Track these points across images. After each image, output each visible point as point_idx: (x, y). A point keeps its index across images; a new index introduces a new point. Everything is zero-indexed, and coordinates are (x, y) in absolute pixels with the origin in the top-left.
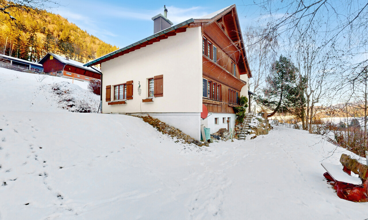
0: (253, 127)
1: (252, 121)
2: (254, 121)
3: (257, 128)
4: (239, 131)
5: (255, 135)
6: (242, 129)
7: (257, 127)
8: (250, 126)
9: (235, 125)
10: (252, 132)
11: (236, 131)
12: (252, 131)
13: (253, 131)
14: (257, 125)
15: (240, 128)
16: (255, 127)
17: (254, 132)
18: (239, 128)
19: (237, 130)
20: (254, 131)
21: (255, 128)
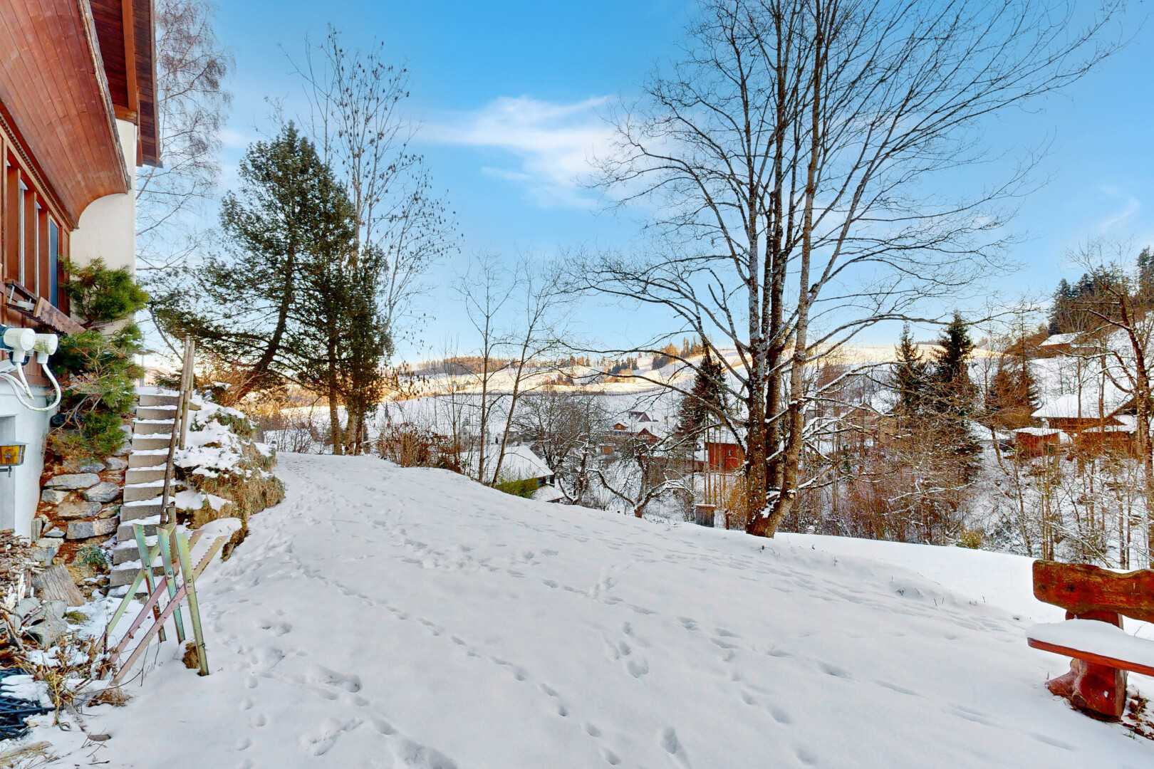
0: (213, 475)
1: (190, 438)
2: (205, 436)
3: (242, 477)
4: (89, 519)
5: (236, 524)
6: (119, 498)
7: (238, 471)
8: (190, 469)
9: (43, 480)
10: (206, 508)
11: (62, 522)
12: (206, 503)
13: (216, 502)
14: (235, 458)
15: (100, 491)
16: (226, 471)
17: (225, 507)
18: (90, 493)
19: (62, 513)
20: (223, 502)
21: (226, 482)
